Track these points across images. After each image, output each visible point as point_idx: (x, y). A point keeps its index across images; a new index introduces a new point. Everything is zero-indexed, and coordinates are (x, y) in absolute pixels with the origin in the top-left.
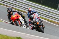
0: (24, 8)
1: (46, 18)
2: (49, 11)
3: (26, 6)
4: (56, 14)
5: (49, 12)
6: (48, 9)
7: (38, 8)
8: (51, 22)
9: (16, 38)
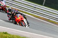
0: (10, 4)
1: (32, 13)
2: (35, 6)
3: (12, 2)
4: (42, 10)
5: (35, 8)
6: (34, 5)
7: (24, 4)
8: (36, 17)
9: (3, 33)
